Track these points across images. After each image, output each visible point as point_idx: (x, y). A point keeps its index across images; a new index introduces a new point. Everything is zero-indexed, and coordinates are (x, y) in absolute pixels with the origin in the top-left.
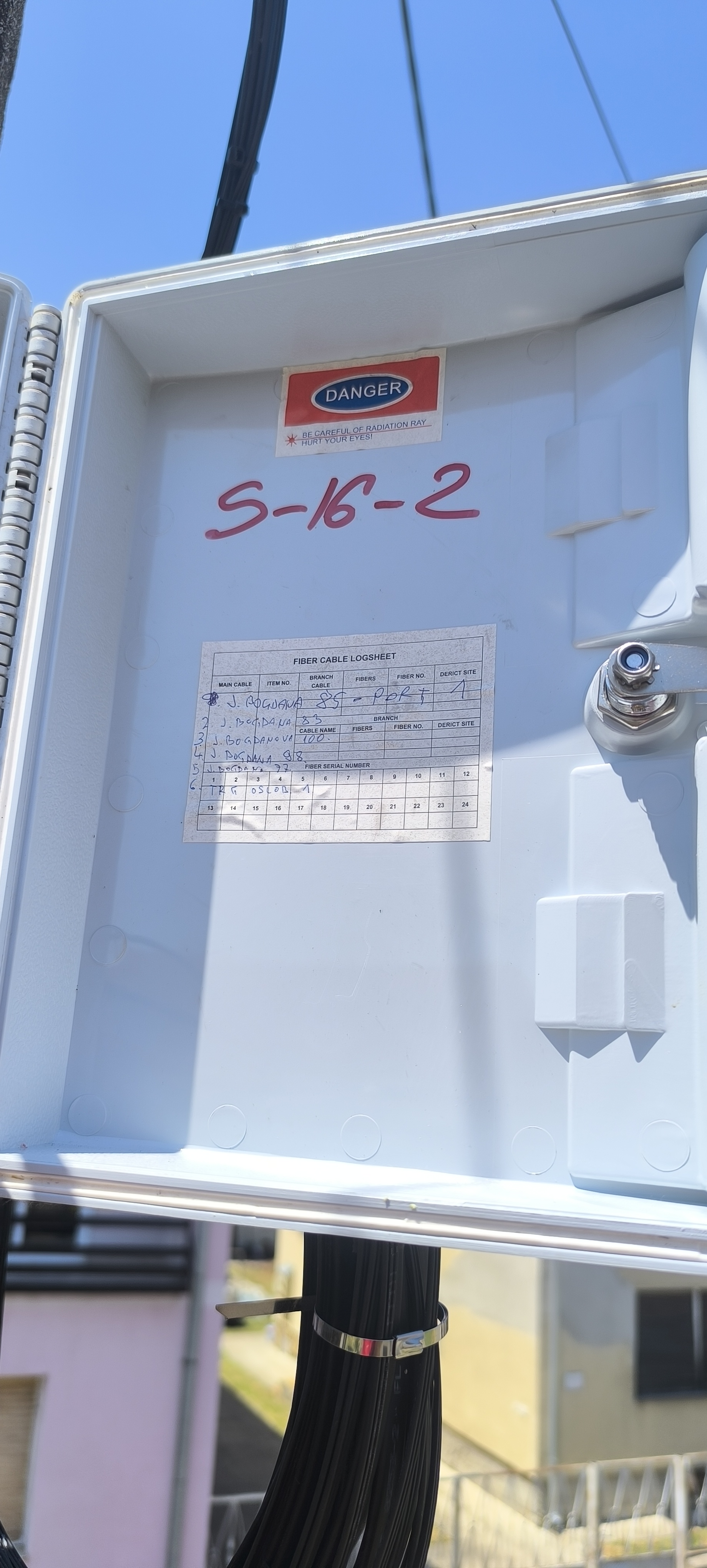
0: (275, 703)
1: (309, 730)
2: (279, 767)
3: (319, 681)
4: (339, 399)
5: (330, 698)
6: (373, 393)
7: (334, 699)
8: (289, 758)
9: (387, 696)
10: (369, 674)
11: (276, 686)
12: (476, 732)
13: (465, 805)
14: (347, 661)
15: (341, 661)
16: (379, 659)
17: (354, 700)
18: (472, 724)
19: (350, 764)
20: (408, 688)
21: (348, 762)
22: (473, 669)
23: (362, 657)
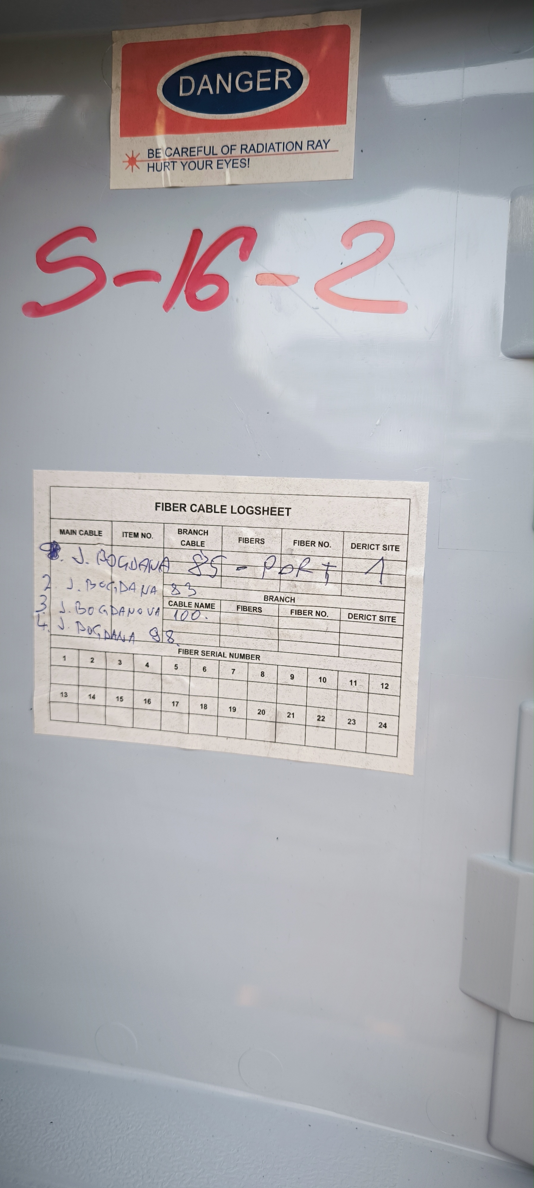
0: (134, 563)
1: (181, 604)
2: (146, 649)
3: (191, 538)
4: (199, 93)
5: (205, 563)
6: (248, 85)
7: (211, 563)
8: (157, 638)
9: (281, 568)
10: (256, 535)
11: (134, 539)
12: (398, 631)
13: (382, 726)
14: (226, 513)
15: (219, 512)
16: (268, 514)
17: (238, 569)
18: (394, 621)
19: (235, 654)
20: (308, 560)
21: (233, 651)
22: (395, 545)
23: (246, 508)
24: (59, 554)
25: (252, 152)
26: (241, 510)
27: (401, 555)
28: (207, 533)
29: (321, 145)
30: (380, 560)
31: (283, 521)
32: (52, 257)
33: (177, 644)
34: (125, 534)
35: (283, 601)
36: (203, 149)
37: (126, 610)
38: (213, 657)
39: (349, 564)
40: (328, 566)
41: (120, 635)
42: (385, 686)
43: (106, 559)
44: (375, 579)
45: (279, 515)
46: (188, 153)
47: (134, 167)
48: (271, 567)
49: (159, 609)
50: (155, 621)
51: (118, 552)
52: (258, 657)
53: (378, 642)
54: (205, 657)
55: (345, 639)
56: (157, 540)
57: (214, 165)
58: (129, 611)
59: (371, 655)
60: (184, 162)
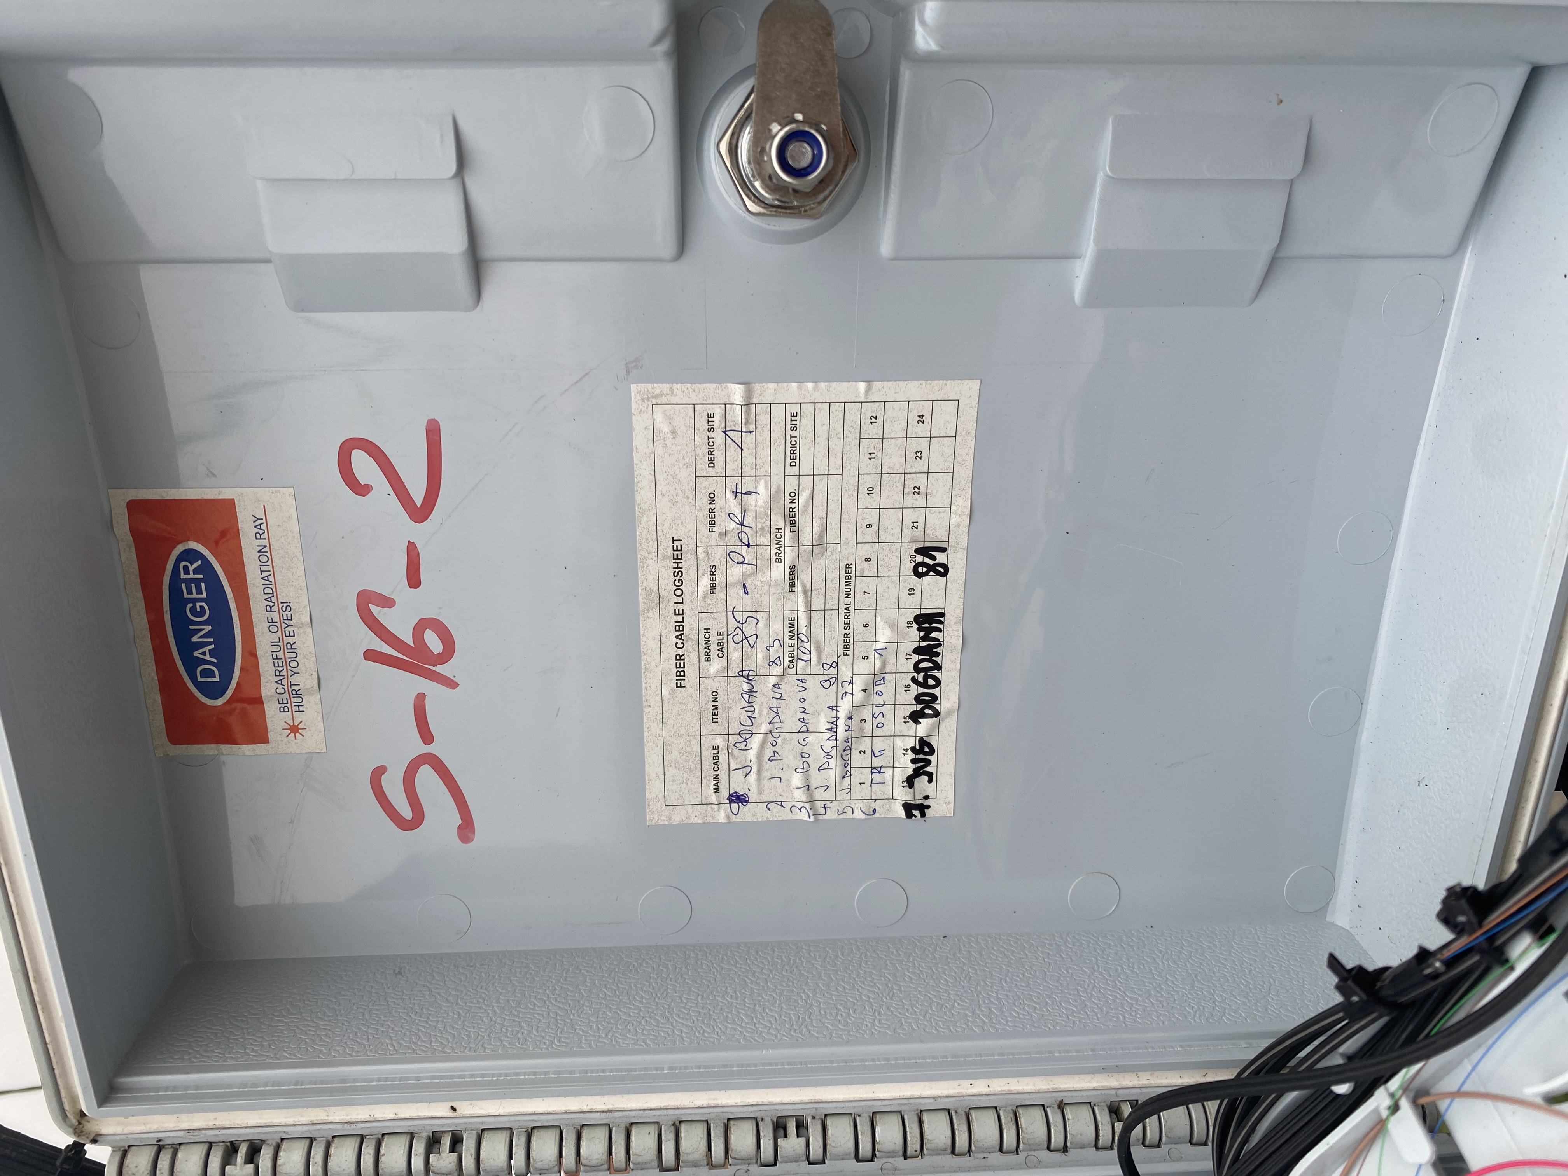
0: (747, 709)
1: (791, 655)
2: (846, 693)
3: (714, 647)
4: (215, 660)
5: (742, 630)
6: (201, 607)
7: (742, 624)
8: (833, 680)
9: (742, 546)
10: (706, 575)
11: (720, 710)
12: (808, 409)
13: (922, 420)
14: (683, 610)
15: (683, 617)
16: (682, 563)
17: (747, 593)
18: (795, 415)
19: (846, 592)
20: (731, 515)
21: (843, 595)
22: (707, 418)
23: (676, 588)
24: (742, 794)
25: (273, 599)
26: (679, 592)
27: (718, 411)
28: (707, 629)
29: (260, 525)
30: (726, 434)
31: (688, 545)
32: (407, 813)
33: (838, 657)
34: (714, 720)
35: (780, 541)
36: (275, 654)
37: (802, 716)
38: (851, 617)
39: (733, 468)
40: (737, 492)
41: (832, 723)
42: (874, 420)
43: (745, 741)
44: (749, 439)
45: (681, 550)
46: (280, 669)
47: (299, 727)
48: (743, 557)
49: (798, 680)
50: (812, 684)
51: (735, 727)
52: (848, 566)
53: (822, 431)
54: (851, 625)
55: (821, 468)
56: (719, 685)
57: (291, 640)
58: (803, 712)
59: (838, 438)
60: (290, 673)
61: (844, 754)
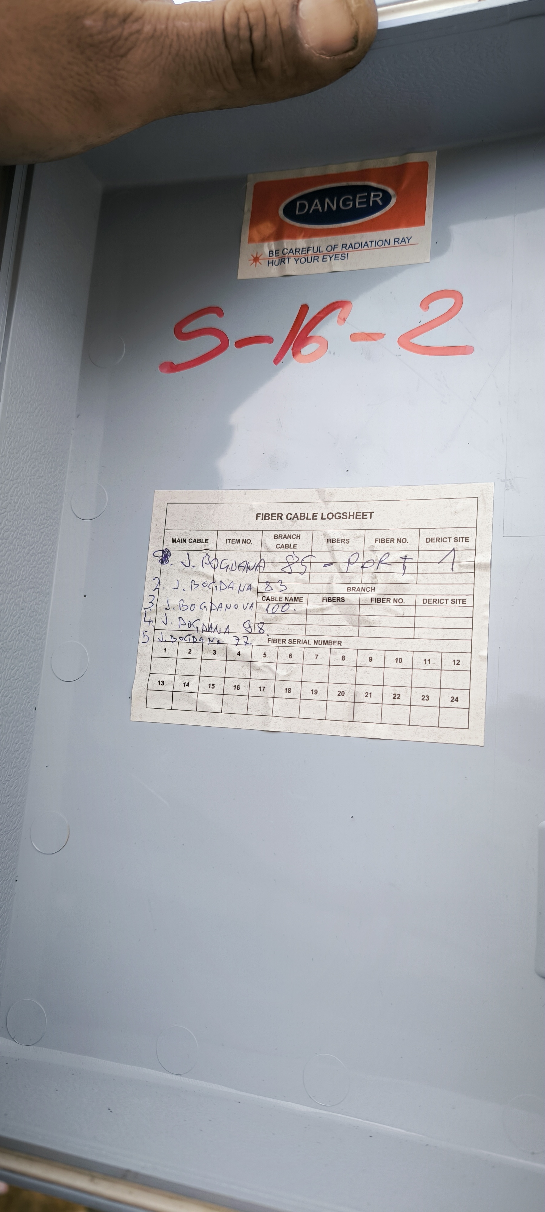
0: (234, 565)
1: (274, 599)
2: (239, 640)
3: (285, 541)
4: (311, 211)
5: (296, 562)
7: (301, 562)
8: (249, 630)
9: (363, 562)
10: (342, 536)
11: (236, 545)
12: (468, 612)
13: (454, 700)
14: (317, 519)
15: (311, 519)
16: (353, 518)
17: (325, 566)
18: (464, 602)
19: (319, 641)
20: (388, 554)
21: (316, 639)
22: (465, 537)
23: (334, 514)
24: (169, 559)
25: (351, 249)
26: (330, 516)
27: (471, 545)
28: (300, 536)
29: (405, 241)
30: (452, 551)
31: (366, 523)
32: (187, 329)
33: (267, 635)
34: (228, 541)
35: (364, 591)
36: (312, 249)
37: (224, 606)
38: (299, 645)
40: (405, 559)
41: (216, 628)
42: (456, 662)
43: (209, 563)
44: (448, 567)
45: (363, 518)
46: (300, 252)
47: (258, 263)
48: (354, 563)
49: (253, 604)
50: (249, 615)
51: (220, 556)
52: (340, 643)
53: (450, 623)
54: (292, 645)
55: (420, 622)
56: (256, 544)
57: (320, 259)
58: (227, 606)
59: (444, 635)
60: (297, 258)
61: (191, 637)
